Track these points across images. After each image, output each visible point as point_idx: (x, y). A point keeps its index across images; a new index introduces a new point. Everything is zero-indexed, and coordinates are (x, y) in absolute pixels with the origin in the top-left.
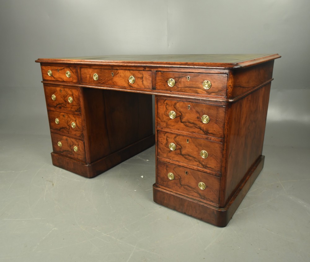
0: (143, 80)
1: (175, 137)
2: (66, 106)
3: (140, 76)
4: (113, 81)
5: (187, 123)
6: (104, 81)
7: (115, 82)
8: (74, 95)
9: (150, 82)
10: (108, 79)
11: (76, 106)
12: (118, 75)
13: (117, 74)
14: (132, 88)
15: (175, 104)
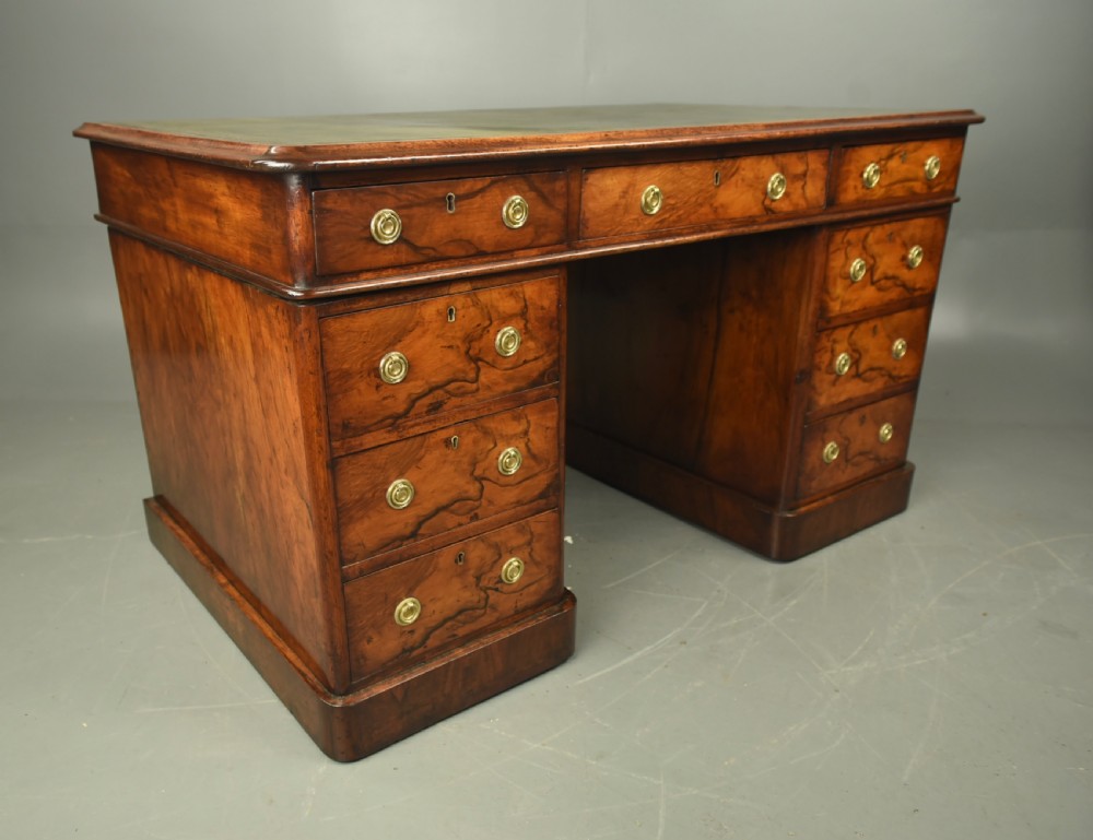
0: (805, 183)
1: (852, 333)
2: (474, 386)
3: (800, 169)
4: (715, 205)
5: (883, 282)
6: (681, 212)
7: (722, 206)
8: (531, 313)
9: (820, 184)
10: (699, 201)
11: (536, 359)
12: (733, 179)
13: (733, 175)
14: (773, 216)
15: (866, 236)
